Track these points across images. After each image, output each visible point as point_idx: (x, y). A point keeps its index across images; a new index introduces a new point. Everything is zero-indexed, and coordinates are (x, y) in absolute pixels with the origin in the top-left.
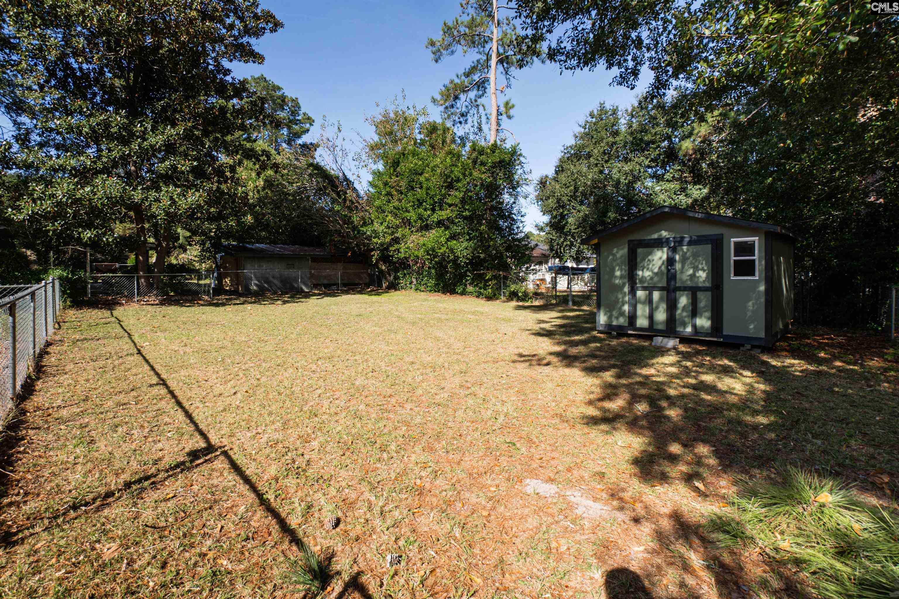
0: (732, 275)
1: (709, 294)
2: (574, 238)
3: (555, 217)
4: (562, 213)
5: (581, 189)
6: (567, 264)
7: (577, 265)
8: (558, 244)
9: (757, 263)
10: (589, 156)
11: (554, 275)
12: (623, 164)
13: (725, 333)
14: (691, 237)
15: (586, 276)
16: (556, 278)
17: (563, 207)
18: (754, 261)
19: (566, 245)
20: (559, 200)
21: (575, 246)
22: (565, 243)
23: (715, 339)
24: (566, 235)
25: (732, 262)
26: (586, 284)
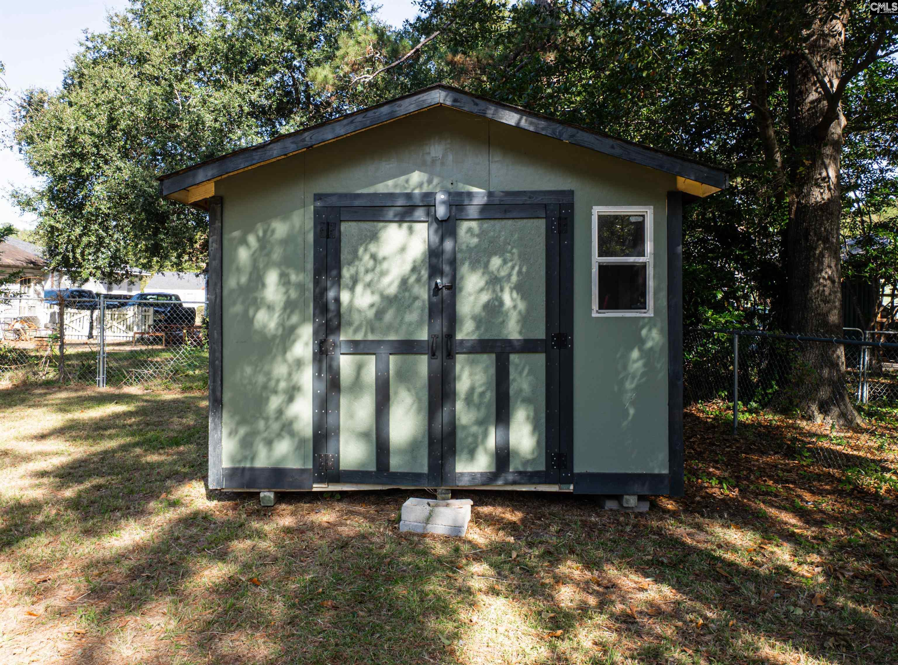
0: (595, 306)
1: (540, 359)
2: (106, 229)
3: (62, 178)
4: (79, 170)
5: (123, 125)
6: (87, 287)
7: (109, 289)
8: (69, 241)
9: (650, 272)
10: (142, 59)
11: (56, 309)
12: (211, 89)
13: (578, 469)
14: (490, 194)
15: (130, 312)
16: (61, 315)
17: (82, 157)
18: (643, 267)
19: (89, 245)
20: (72, 141)
21: (108, 247)
22: (85, 240)
23: (554, 488)
24: (88, 221)
25: (595, 270)
26: (129, 328)
